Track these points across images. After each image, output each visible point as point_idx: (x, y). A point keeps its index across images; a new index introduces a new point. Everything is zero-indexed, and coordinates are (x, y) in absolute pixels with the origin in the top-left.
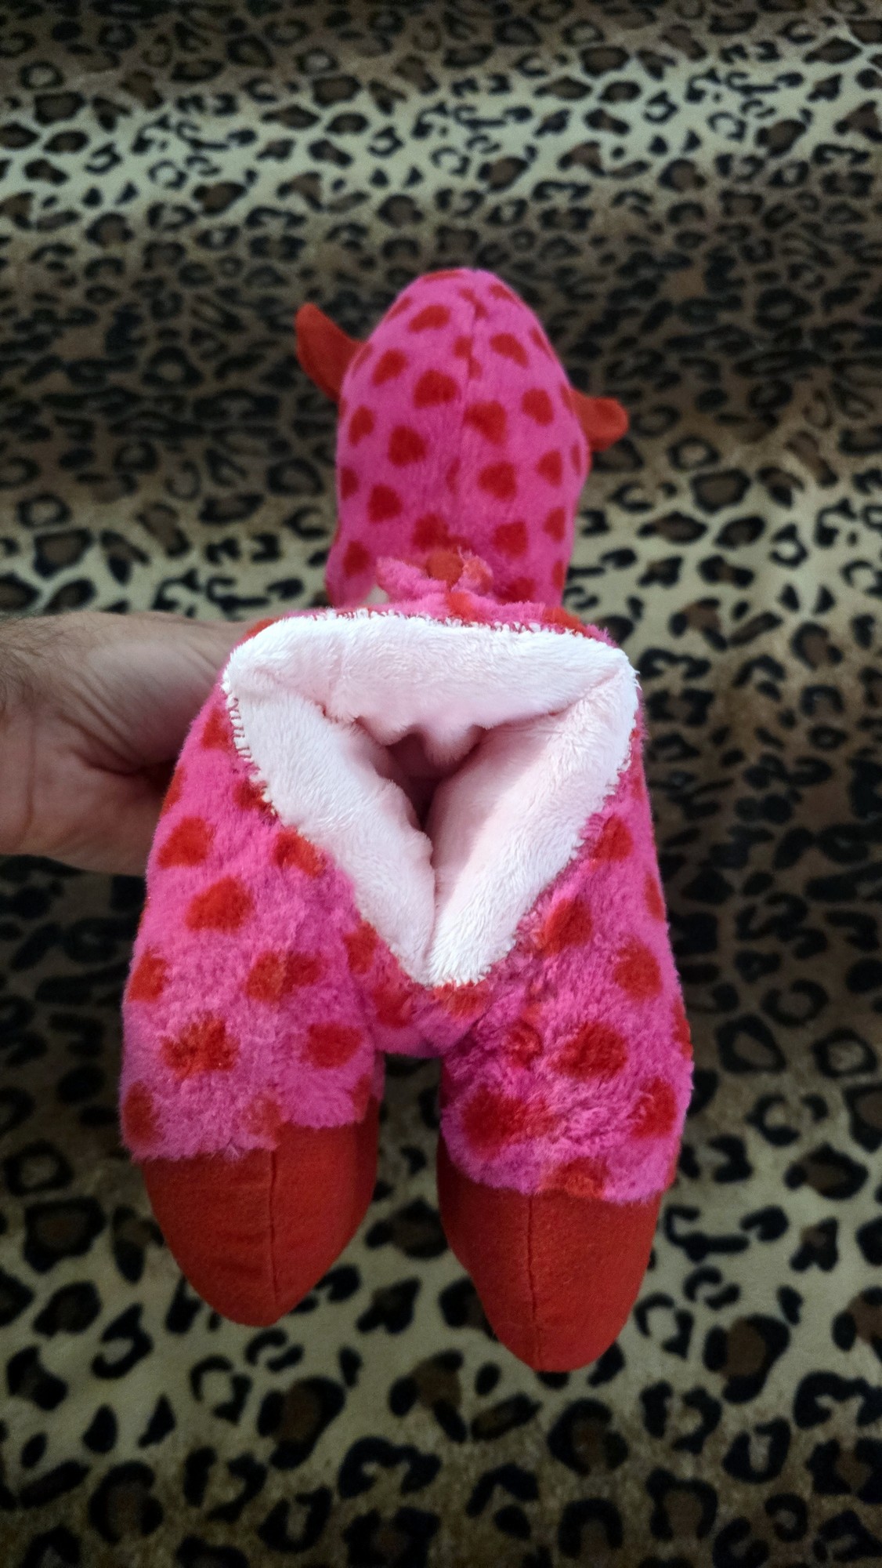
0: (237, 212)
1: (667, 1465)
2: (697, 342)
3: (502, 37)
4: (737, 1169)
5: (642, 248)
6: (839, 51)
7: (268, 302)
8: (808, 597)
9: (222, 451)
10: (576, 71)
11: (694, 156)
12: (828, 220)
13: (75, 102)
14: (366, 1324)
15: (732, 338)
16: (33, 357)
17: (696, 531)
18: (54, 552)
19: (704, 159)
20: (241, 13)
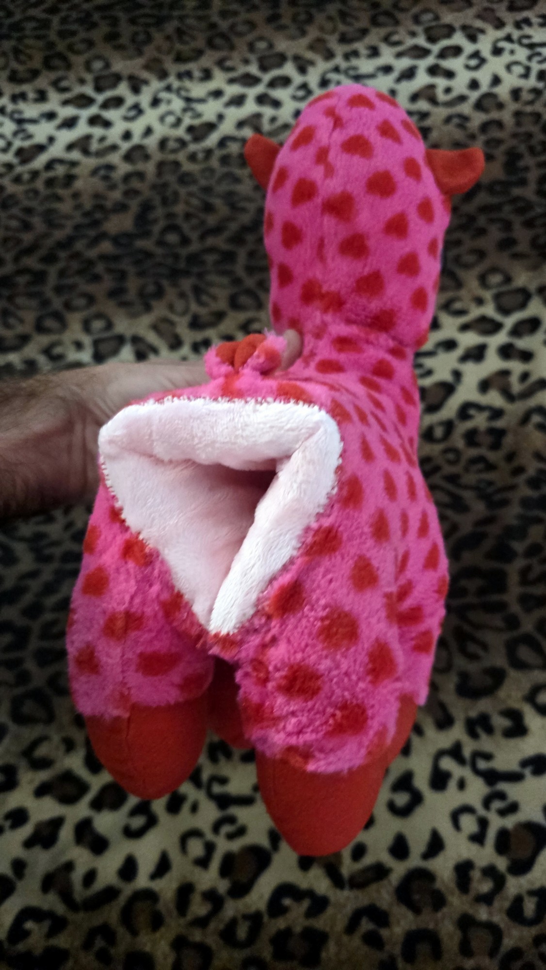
0: (213, 139)
1: (471, 912)
2: (498, 208)
3: (375, 22)
4: (518, 730)
7: (231, 194)
9: (202, 285)
10: (422, 41)
11: (497, 90)
13: (117, 79)
15: (520, 204)
16: (92, 233)
17: (496, 327)
18: (104, 348)
19: (503, 91)
20: (216, 19)
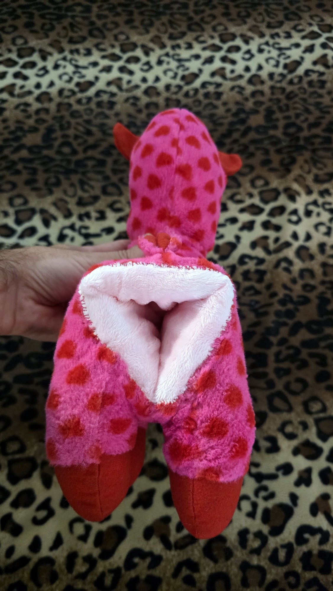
0: (92, 92)
1: (248, 559)
2: (261, 141)
3: (190, 29)
4: (274, 448)
5: (241, 107)
6: (314, 35)
7: (102, 125)
8: (302, 236)
9: (85, 179)
10: (217, 42)
11: (261, 73)
12: (310, 97)
13: (32, 51)
14: (135, 506)
15: (274, 140)
16: (15, 144)
17: (260, 211)
18: (22, 216)
19: (264, 74)
20: (94, 19)
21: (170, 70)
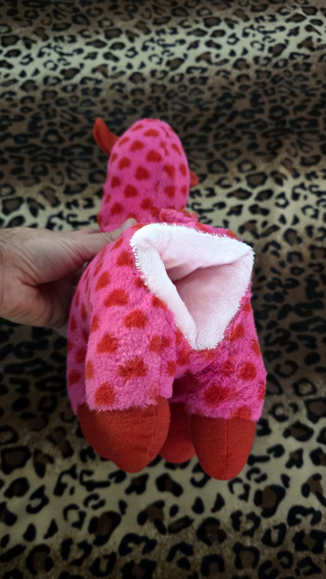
0: (77, 79)
1: (241, 541)
2: (248, 125)
3: (174, 13)
4: (266, 431)
5: (226, 91)
6: (298, 18)
7: (89, 112)
8: (289, 219)
9: (72, 167)
10: (202, 26)
11: (246, 57)
12: (295, 80)
13: (16, 39)
14: (128, 491)
15: (261, 124)
16: (1, 133)
17: (248, 195)
18: (9, 206)
19: (249, 58)
20: (78, 5)
21: (155, 55)
